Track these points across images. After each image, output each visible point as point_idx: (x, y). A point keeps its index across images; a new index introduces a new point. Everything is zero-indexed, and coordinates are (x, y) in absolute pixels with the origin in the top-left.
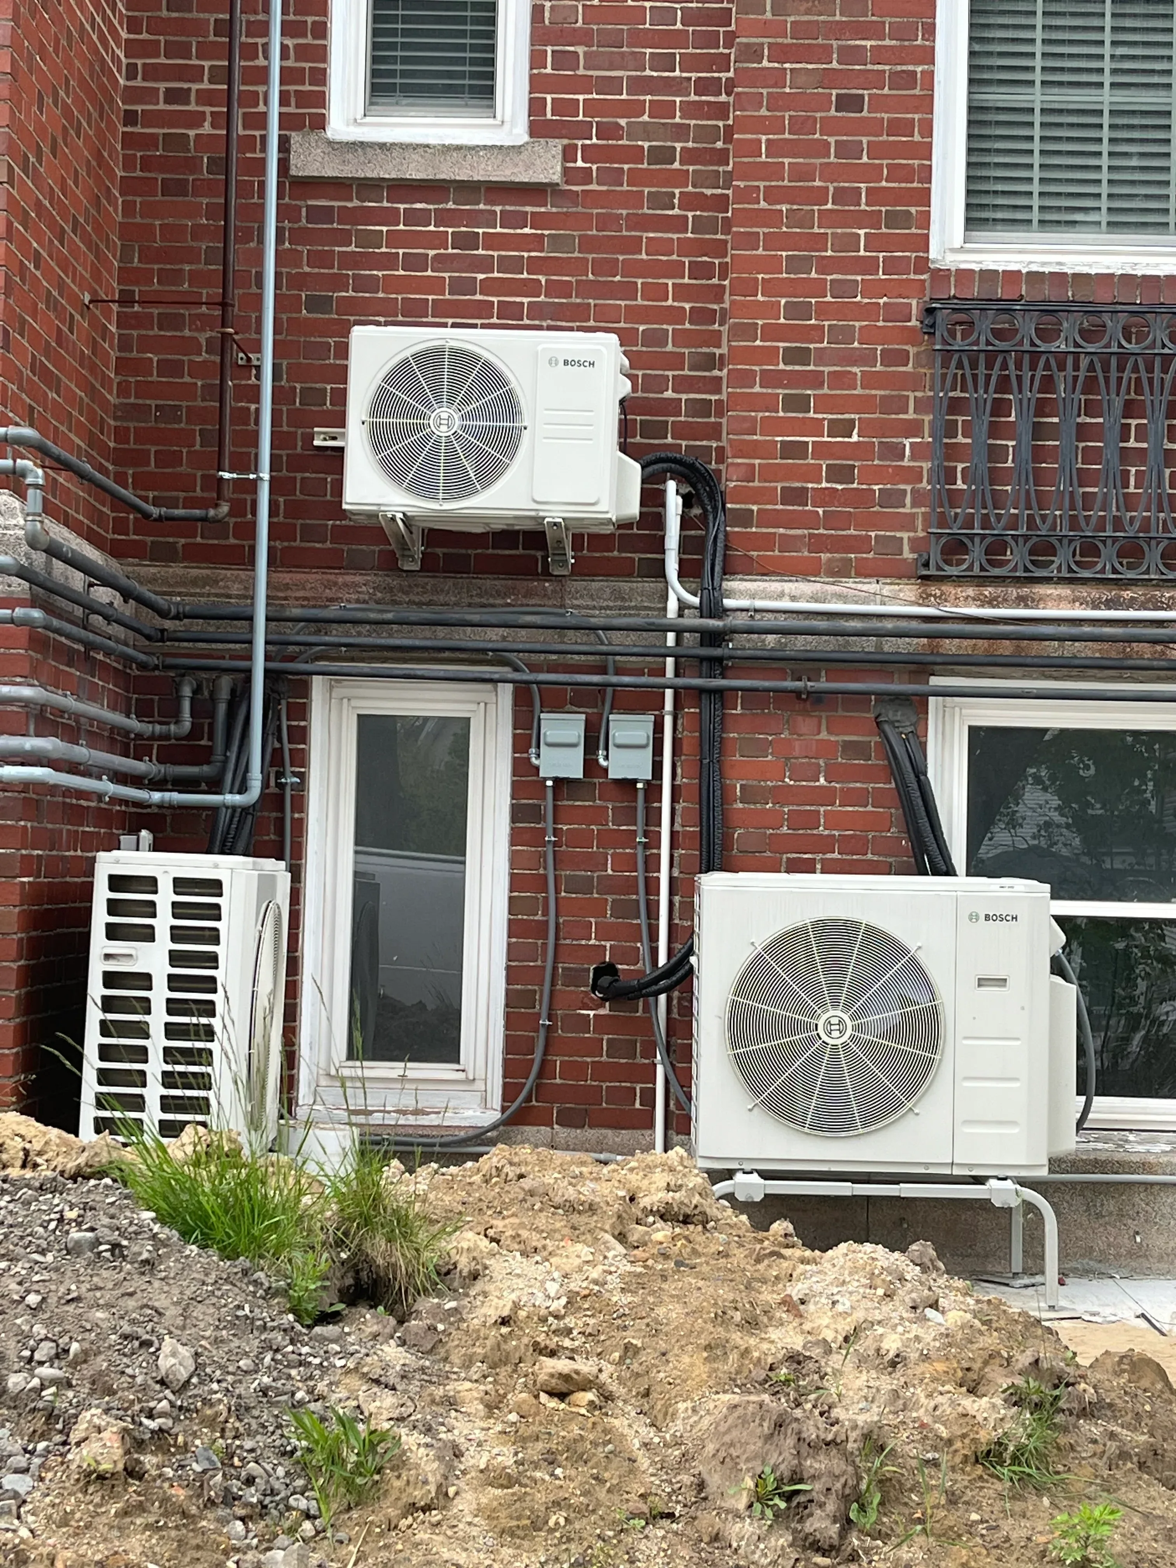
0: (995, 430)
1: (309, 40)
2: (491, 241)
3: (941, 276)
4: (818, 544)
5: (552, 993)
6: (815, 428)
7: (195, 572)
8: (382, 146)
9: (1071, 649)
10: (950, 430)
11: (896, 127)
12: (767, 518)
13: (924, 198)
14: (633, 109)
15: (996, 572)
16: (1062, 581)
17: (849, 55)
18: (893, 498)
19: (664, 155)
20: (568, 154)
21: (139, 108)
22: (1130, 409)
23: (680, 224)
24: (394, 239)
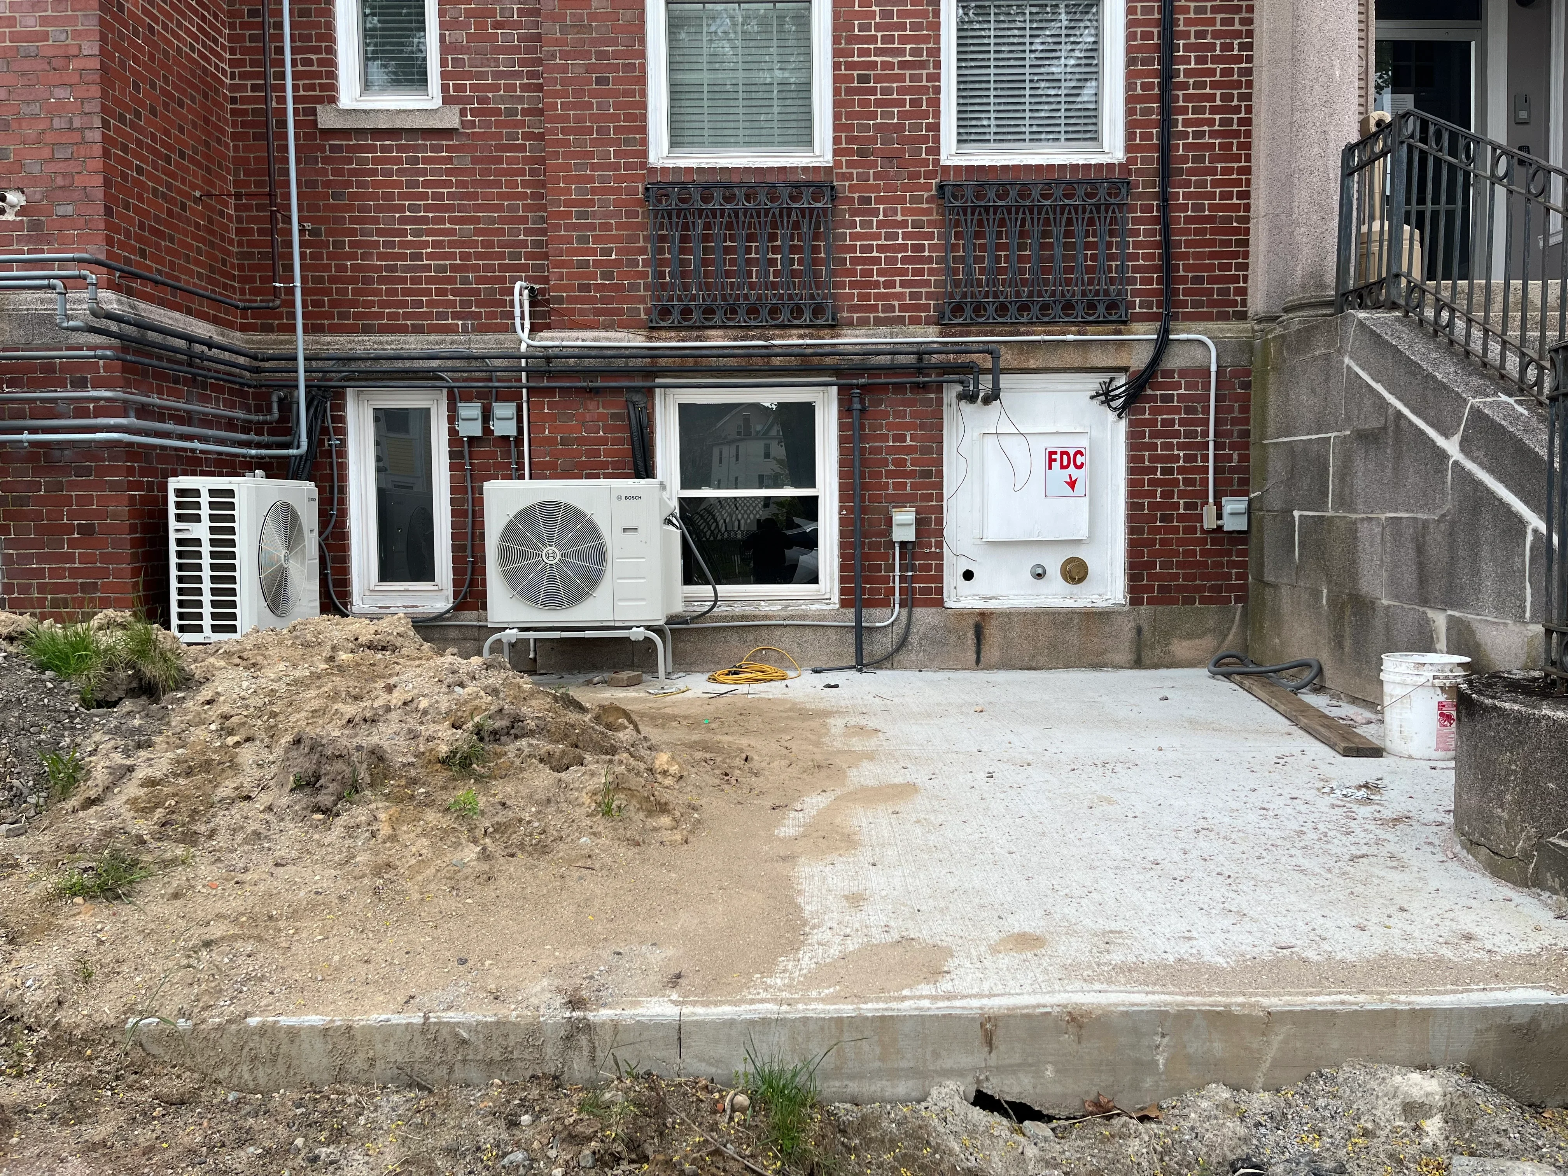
0: (683, 251)
1: (324, 56)
2: (426, 160)
3: (653, 171)
4: (597, 312)
5: (473, 545)
6: (593, 252)
7: (281, 337)
8: (365, 111)
9: (723, 361)
10: (661, 251)
11: (626, 94)
12: (572, 300)
13: (644, 130)
14: (496, 88)
15: (686, 324)
16: (720, 327)
17: (602, 55)
18: (634, 287)
19: (512, 112)
20: (463, 113)
21: (238, 95)
22: (751, 238)
23: (522, 148)
24: (376, 161)
